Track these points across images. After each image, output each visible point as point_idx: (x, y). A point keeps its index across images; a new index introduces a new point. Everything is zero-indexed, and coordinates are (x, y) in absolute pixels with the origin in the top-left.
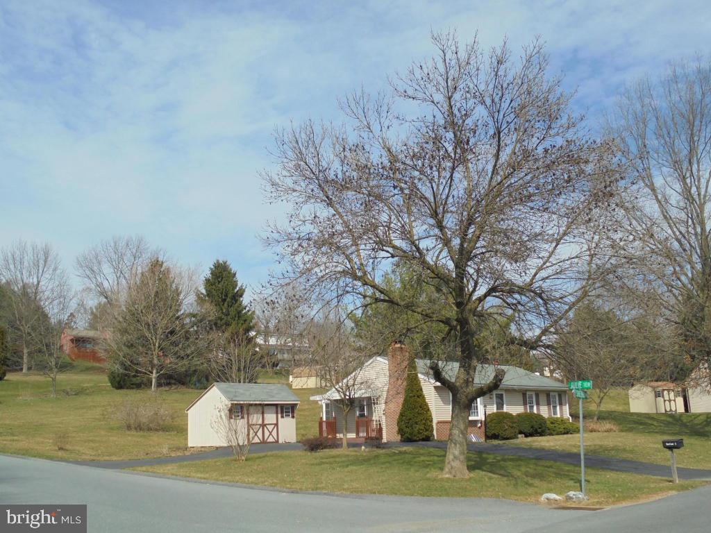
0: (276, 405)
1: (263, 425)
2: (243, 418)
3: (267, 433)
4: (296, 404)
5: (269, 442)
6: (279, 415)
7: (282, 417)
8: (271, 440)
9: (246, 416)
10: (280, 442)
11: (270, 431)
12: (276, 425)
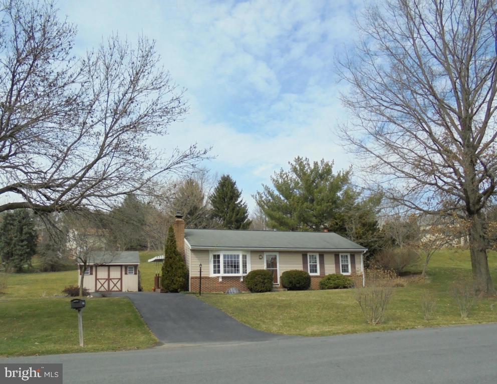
0: (121, 266)
1: (109, 279)
2: (91, 274)
3: (112, 285)
4: (137, 265)
5: (114, 291)
6: (124, 273)
7: (126, 274)
8: (115, 289)
9: (94, 273)
10: (124, 290)
11: (115, 283)
12: (121, 279)
